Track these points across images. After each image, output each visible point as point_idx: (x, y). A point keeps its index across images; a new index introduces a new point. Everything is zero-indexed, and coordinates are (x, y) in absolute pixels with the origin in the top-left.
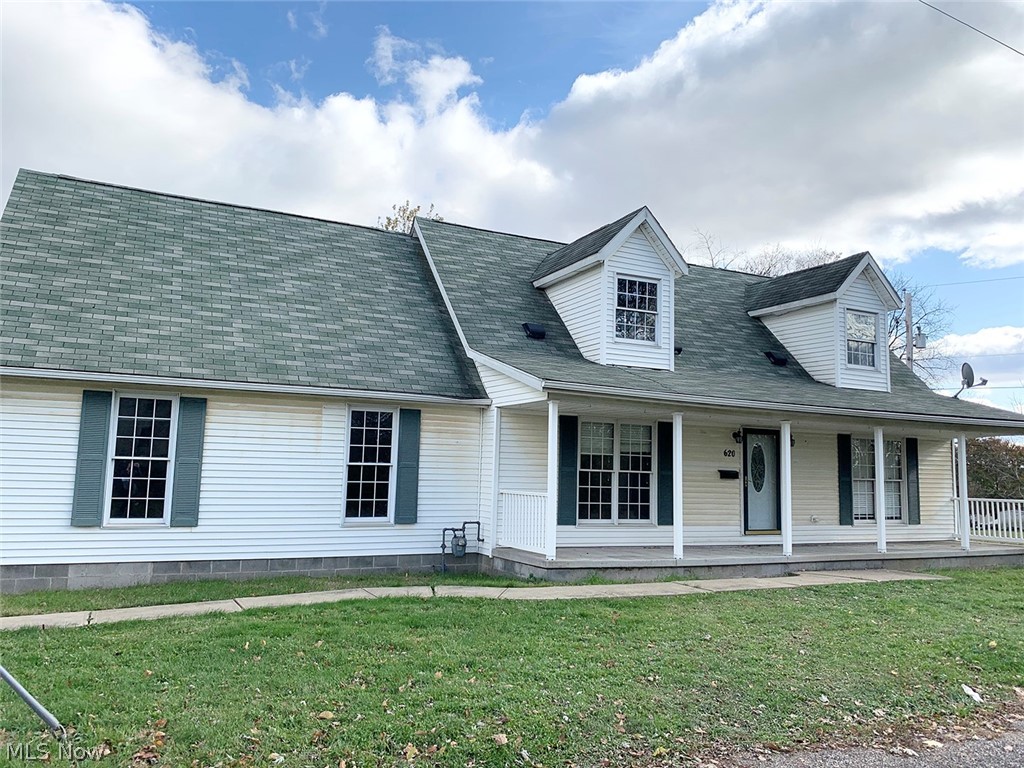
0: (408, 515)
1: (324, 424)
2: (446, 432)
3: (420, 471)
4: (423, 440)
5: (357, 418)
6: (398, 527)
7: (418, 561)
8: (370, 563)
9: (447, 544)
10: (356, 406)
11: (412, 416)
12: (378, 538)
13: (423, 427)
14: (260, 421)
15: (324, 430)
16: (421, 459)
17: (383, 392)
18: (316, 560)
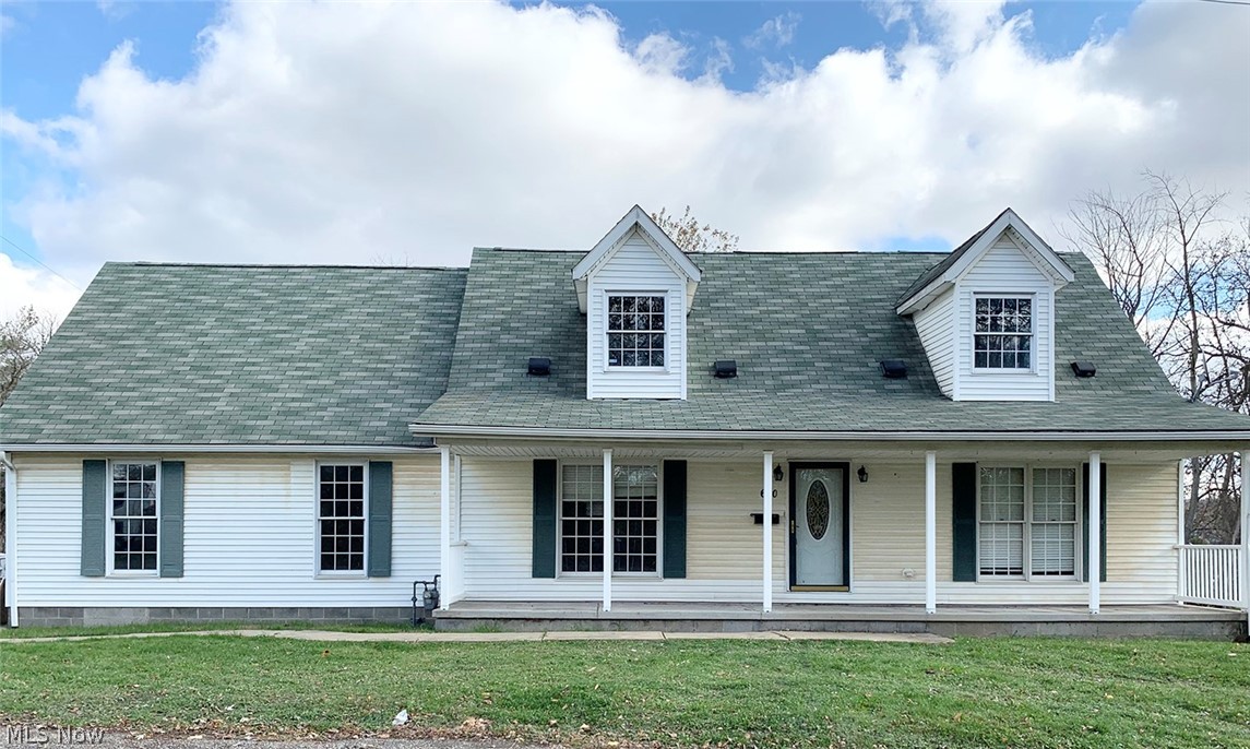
0: (382, 568)
1: (293, 480)
2: (422, 483)
3: (394, 524)
4: (395, 493)
5: (326, 473)
6: (372, 579)
7: (396, 615)
8: (345, 615)
9: (420, 598)
10: (323, 461)
11: (382, 468)
12: (352, 590)
13: (395, 479)
14: (233, 480)
15: (293, 486)
16: (395, 512)
17: (348, 447)
18: (293, 610)
